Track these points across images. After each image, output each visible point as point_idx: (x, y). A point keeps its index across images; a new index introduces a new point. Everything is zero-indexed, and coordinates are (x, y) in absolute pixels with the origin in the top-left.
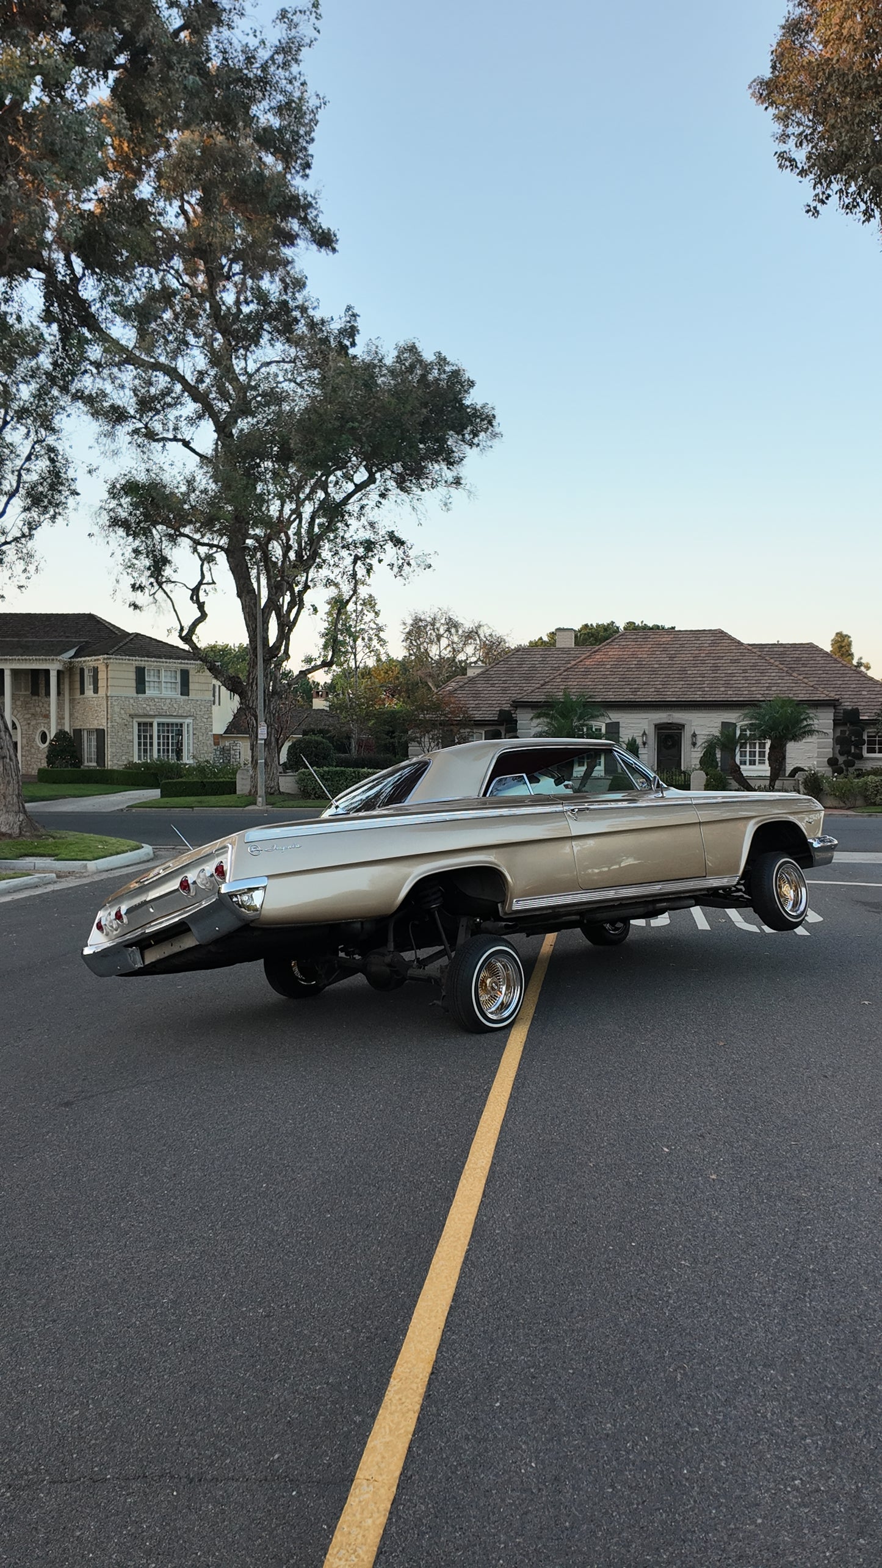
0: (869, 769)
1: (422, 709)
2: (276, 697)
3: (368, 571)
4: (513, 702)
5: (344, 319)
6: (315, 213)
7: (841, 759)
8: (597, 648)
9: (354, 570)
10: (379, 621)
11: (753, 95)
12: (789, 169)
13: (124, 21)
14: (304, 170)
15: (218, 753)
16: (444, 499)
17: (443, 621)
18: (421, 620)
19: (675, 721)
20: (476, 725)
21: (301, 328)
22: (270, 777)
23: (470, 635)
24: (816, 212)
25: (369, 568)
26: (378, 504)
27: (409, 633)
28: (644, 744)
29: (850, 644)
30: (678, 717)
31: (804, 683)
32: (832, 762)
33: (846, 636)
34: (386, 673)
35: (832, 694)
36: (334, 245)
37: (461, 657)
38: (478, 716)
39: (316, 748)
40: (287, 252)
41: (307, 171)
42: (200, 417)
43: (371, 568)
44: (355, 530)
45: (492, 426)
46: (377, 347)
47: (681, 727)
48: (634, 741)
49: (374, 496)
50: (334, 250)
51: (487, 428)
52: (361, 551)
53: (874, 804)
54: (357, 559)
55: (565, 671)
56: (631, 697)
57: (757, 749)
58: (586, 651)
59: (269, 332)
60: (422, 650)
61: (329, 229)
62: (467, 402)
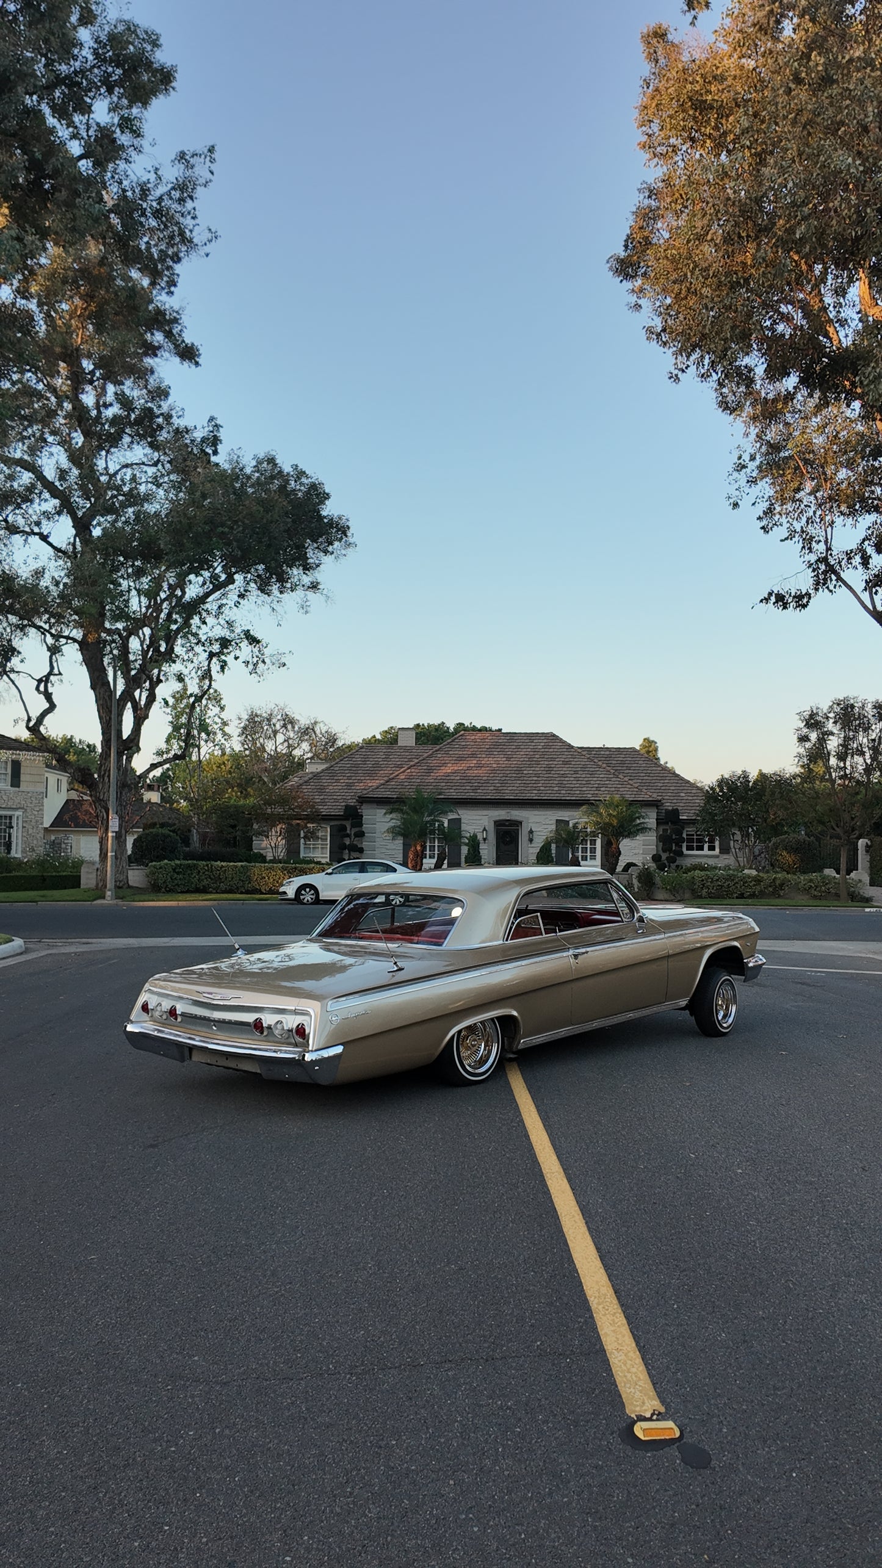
0: (689, 865)
1: (268, 803)
2: (126, 789)
3: (223, 668)
4: (359, 797)
5: (207, 429)
6: (179, 328)
7: (664, 856)
8: (438, 747)
9: (209, 665)
10: (223, 715)
11: (611, 269)
12: (655, 341)
13: (36, 150)
14: (169, 287)
15: (47, 846)
16: (300, 602)
17: (279, 717)
18: (257, 716)
19: (513, 818)
20: (323, 819)
21: (164, 436)
22: (119, 870)
23: (307, 732)
24: (677, 379)
25: (223, 666)
26: (237, 604)
27: (245, 728)
28: (485, 839)
29: (656, 750)
30: (516, 814)
31: (629, 784)
32: (656, 858)
33: (653, 741)
34: (218, 767)
35: (655, 795)
36: (197, 360)
37: (297, 753)
38: (324, 810)
39: (163, 841)
40: (149, 361)
41: (172, 289)
42: (59, 513)
43: (226, 665)
44: (211, 628)
45: (346, 536)
46: (238, 457)
47: (519, 823)
48: (475, 836)
49: (233, 597)
50: (197, 364)
51: (341, 539)
52: (216, 648)
53: (700, 897)
54: (211, 655)
55: (408, 768)
56: (472, 795)
57: (589, 846)
58: (429, 749)
59: (130, 435)
60: (258, 745)
61: (193, 344)
62: (324, 513)
